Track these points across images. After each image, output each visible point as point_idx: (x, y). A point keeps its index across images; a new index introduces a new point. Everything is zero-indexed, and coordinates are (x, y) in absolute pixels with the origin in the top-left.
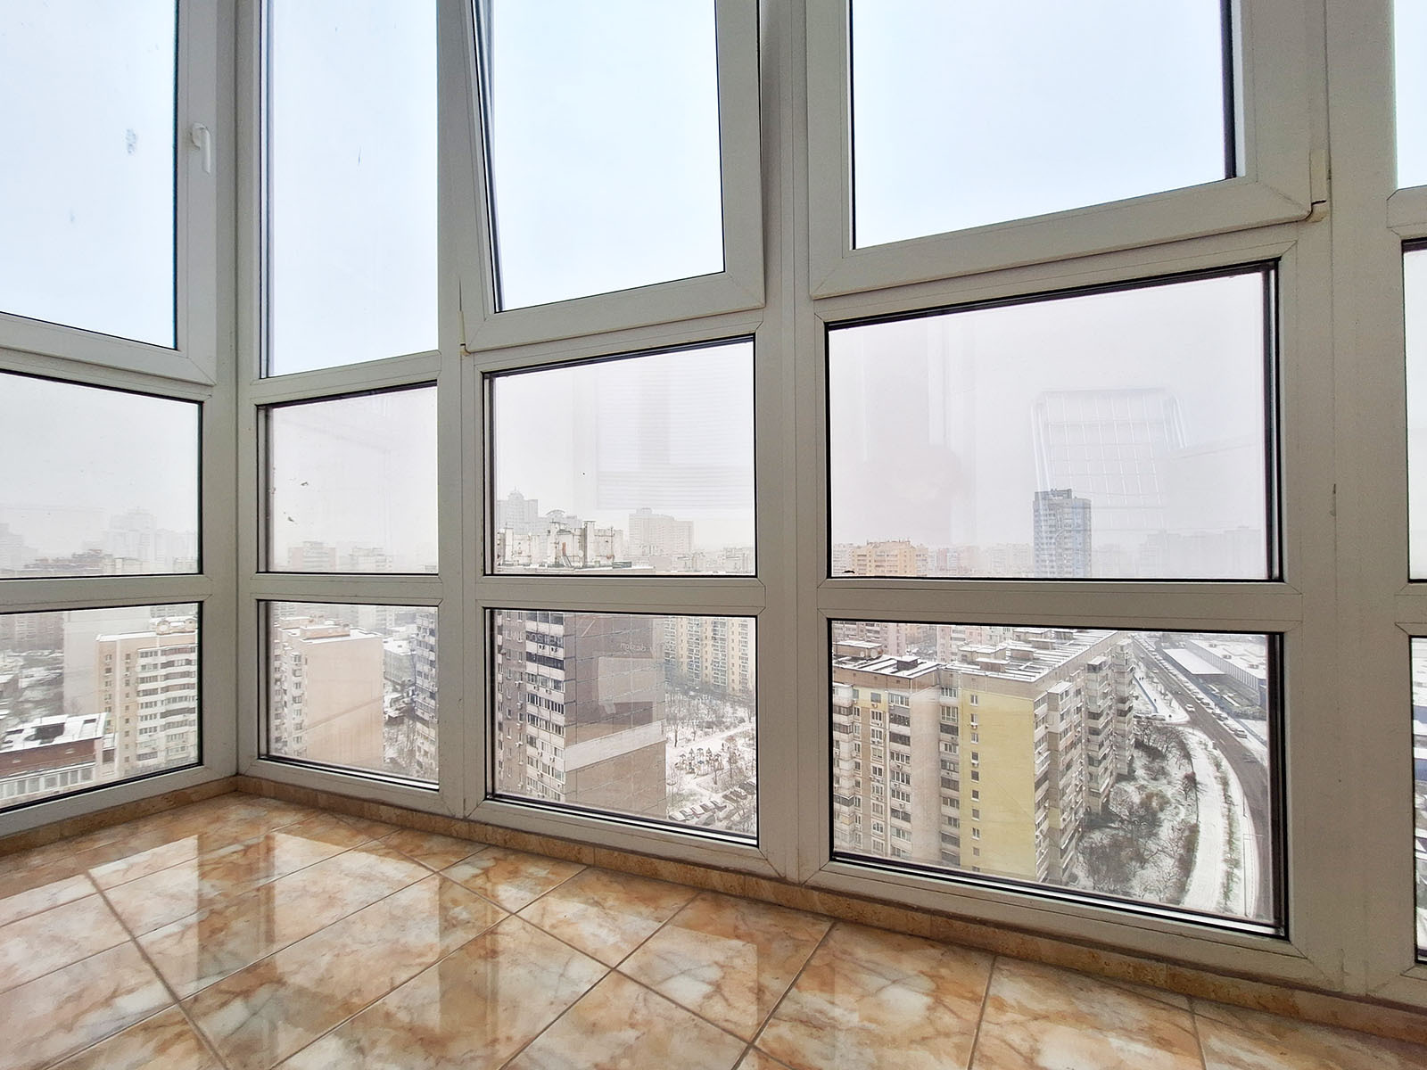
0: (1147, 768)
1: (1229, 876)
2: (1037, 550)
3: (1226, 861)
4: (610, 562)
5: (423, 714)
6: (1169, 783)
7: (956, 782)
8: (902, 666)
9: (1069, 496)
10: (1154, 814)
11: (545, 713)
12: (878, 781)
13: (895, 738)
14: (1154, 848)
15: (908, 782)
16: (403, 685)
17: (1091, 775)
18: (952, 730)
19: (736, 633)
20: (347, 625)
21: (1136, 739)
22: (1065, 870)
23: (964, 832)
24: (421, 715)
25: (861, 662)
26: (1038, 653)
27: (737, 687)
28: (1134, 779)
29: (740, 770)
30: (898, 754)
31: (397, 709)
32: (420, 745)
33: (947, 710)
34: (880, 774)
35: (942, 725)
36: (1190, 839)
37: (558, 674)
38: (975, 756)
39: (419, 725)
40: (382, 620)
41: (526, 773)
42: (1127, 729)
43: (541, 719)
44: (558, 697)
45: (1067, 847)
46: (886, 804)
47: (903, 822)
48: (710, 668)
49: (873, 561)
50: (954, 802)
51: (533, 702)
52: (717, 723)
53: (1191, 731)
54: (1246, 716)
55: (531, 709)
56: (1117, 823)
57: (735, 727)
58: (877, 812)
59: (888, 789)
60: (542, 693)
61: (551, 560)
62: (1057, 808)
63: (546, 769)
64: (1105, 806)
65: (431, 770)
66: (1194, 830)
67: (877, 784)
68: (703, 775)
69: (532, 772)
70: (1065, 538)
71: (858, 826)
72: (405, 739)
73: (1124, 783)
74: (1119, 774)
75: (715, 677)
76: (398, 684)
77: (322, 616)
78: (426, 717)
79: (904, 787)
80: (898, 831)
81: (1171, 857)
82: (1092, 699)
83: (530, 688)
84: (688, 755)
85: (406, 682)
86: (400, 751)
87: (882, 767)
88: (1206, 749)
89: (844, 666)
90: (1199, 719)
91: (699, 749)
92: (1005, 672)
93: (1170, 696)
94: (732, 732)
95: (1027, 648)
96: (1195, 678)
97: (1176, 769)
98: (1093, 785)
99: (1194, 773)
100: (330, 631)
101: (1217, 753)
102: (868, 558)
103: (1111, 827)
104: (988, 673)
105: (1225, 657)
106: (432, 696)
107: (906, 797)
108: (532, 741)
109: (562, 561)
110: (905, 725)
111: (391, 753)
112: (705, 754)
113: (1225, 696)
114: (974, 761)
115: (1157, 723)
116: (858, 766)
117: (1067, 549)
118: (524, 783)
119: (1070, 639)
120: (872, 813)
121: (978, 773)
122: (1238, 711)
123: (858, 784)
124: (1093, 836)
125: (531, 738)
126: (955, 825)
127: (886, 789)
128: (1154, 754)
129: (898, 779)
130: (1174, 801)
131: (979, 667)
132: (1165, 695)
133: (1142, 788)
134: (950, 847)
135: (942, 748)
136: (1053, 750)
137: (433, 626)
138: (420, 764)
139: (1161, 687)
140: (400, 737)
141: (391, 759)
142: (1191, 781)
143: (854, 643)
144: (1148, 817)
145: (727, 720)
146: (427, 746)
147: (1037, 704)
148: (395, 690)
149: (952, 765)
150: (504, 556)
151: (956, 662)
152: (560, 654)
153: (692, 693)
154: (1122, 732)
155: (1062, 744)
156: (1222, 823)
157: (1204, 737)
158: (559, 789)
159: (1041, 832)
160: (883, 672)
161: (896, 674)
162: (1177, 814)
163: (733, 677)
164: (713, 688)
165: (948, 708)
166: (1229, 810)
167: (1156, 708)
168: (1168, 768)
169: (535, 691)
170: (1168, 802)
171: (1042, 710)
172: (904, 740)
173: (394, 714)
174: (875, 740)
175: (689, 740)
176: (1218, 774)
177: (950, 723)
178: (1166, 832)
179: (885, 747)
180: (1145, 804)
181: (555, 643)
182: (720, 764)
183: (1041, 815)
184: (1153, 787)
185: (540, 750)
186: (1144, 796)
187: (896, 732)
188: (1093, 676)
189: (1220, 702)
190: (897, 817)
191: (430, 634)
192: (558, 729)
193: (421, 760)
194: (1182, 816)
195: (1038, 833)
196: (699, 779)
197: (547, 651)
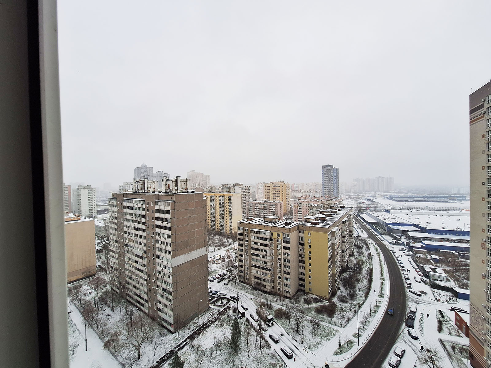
0: (358, 252)
1: (382, 283)
2: (323, 184)
3: (380, 279)
4: (186, 191)
5: (113, 249)
6: (364, 256)
7: (304, 261)
8: (287, 224)
9: (332, 167)
10: (361, 266)
11: (163, 247)
12: (279, 262)
13: (285, 248)
14: (361, 277)
15: (289, 262)
16: (102, 237)
17: (343, 255)
18: (302, 244)
19: (228, 214)
20: (79, 216)
21: (354, 243)
22: (336, 286)
23: (306, 277)
24: (112, 249)
25: (273, 223)
26: (328, 218)
27: (228, 232)
28: (354, 256)
29: (231, 261)
30: (286, 253)
31: (100, 247)
32: (112, 260)
33: (301, 238)
34: (280, 260)
35: (299, 243)
36: (370, 272)
37: (169, 232)
38: (310, 252)
39: (111, 253)
40: (91, 213)
41: (156, 269)
42: (352, 240)
43: (162, 249)
44: (169, 241)
45: (337, 279)
46: (282, 270)
47: (288, 275)
48: (218, 226)
49: (272, 188)
50: (303, 268)
51: (158, 243)
52: (222, 245)
53: (369, 240)
54: (383, 234)
55: (158, 245)
56: (350, 270)
57: (228, 246)
58: (279, 272)
59: (283, 265)
60: (162, 239)
61: (164, 190)
62: (335, 267)
63: (164, 267)
64: (347, 265)
65: (117, 269)
66: (371, 270)
67: (279, 263)
68: (219, 264)
69: (159, 268)
70: (331, 180)
71: (273, 277)
72: (104, 258)
73: (351, 257)
74: (349, 255)
75: (220, 229)
76: (100, 237)
77: (68, 213)
78: (114, 250)
79: (288, 264)
80: (286, 278)
81: (366, 279)
82: (343, 232)
83: (157, 238)
84: (213, 257)
85: (103, 236)
86: (103, 263)
87: (281, 258)
88: (373, 245)
89: (267, 225)
90: (371, 236)
91: (217, 255)
92: (319, 225)
93: (362, 229)
94: (228, 248)
95: (324, 216)
96: (369, 223)
97: (365, 252)
98: (343, 259)
99: (370, 253)
100: (72, 218)
101: (376, 246)
102: (270, 187)
103: (348, 272)
104: (314, 225)
105: (377, 216)
106: (117, 242)
107: (288, 267)
108: (158, 257)
109: (168, 191)
110: (288, 243)
111: (99, 263)
112: (219, 256)
113: (377, 229)
114: (309, 254)
115: (360, 238)
116: (272, 258)
117: (332, 184)
118: (156, 272)
119: (336, 213)
120: (277, 273)
121: (311, 258)
122: (381, 233)
123: (273, 264)
124: (344, 275)
125: (158, 256)
126: (303, 275)
127: (282, 265)
128: (359, 247)
129: (286, 262)
130: (365, 262)
131: (311, 224)
132: (361, 229)
133: (356, 258)
134: (302, 282)
135: (299, 250)
136: (333, 249)
137: (116, 216)
138: (112, 268)
139: (359, 227)
140: (102, 257)
141: (99, 266)
142: (370, 256)
143: (270, 217)
144: (359, 267)
145: (226, 244)
146: (115, 261)
147: (329, 235)
148: (99, 239)
149: (302, 256)
150: (144, 189)
151: (303, 222)
152: (169, 225)
153: (213, 235)
154: (351, 241)
155: (336, 247)
156: (379, 267)
157: (373, 242)
158: (170, 274)
159: (330, 275)
160: (281, 226)
161: (285, 227)
162: (367, 266)
163: (227, 229)
164: (220, 233)
165: (301, 237)
166: (381, 264)
167: (359, 233)
168: (363, 252)
169: (159, 239)
170: (364, 262)
171: (330, 236)
172: (288, 248)
173: (99, 248)
174: (278, 249)
175: (213, 252)
176: (377, 252)
177: (302, 242)
178: (364, 272)
179: (282, 251)
180: (358, 263)
181: (167, 220)
182: (224, 259)
183: (330, 270)
184: (360, 258)
185: (162, 260)
186: (357, 261)
187: (285, 246)
188: (343, 225)
189: (376, 230)
190: (286, 274)
191: (115, 219)
192: (169, 252)
193: (112, 266)
194: (368, 266)
195: (329, 276)
196: (217, 265)
197: (164, 224)
